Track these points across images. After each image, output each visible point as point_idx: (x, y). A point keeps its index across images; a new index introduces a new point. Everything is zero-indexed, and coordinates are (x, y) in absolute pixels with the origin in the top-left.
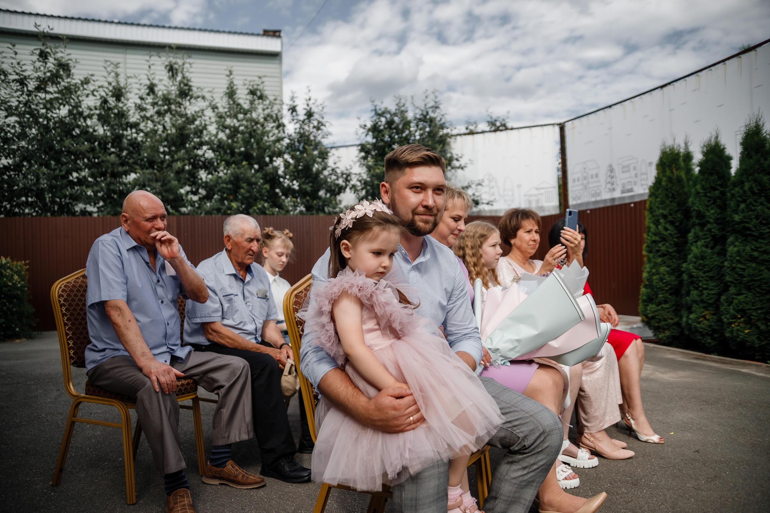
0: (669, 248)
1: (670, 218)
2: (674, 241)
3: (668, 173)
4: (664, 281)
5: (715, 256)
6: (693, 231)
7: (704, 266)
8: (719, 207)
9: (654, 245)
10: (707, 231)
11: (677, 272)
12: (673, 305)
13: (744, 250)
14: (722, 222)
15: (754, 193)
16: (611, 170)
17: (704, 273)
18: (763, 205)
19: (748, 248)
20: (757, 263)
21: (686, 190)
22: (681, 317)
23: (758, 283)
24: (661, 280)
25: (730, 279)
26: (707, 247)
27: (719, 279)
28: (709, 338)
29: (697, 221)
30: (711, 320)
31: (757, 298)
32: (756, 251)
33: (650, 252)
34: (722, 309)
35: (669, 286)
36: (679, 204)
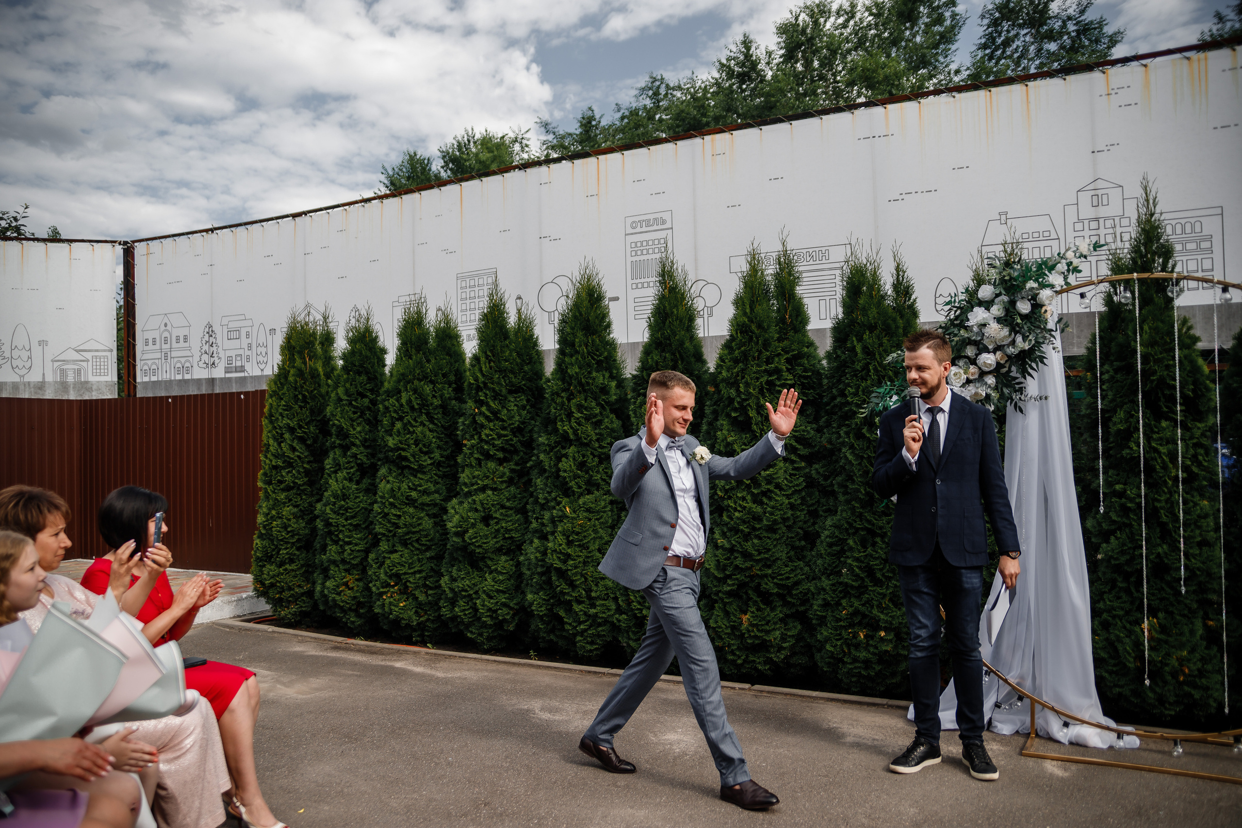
0: (296, 478)
1: (299, 433)
2: (304, 468)
3: (298, 362)
4: (289, 529)
5: (361, 495)
6: (331, 455)
7: (346, 510)
8: (368, 422)
9: (274, 472)
10: (352, 457)
11: (308, 514)
12: (302, 566)
13: (399, 489)
14: (372, 445)
15: (412, 408)
16: (211, 333)
17: (346, 520)
18: (424, 425)
19: (404, 486)
20: (416, 507)
21: (323, 390)
22: (314, 583)
23: (417, 536)
24: (285, 527)
25: (381, 530)
26: (350, 480)
27: (367, 528)
28: (352, 614)
29: (338, 442)
30: (355, 588)
31: (416, 557)
32: (415, 490)
33: (269, 483)
34: (370, 573)
35: (297, 537)
36: (312, 412)
